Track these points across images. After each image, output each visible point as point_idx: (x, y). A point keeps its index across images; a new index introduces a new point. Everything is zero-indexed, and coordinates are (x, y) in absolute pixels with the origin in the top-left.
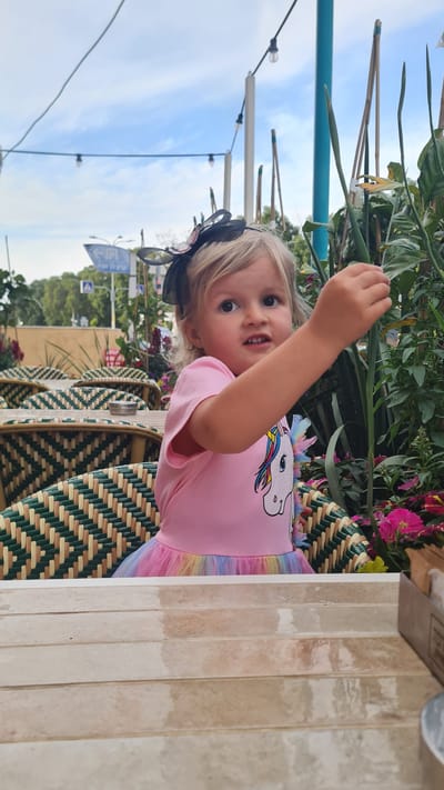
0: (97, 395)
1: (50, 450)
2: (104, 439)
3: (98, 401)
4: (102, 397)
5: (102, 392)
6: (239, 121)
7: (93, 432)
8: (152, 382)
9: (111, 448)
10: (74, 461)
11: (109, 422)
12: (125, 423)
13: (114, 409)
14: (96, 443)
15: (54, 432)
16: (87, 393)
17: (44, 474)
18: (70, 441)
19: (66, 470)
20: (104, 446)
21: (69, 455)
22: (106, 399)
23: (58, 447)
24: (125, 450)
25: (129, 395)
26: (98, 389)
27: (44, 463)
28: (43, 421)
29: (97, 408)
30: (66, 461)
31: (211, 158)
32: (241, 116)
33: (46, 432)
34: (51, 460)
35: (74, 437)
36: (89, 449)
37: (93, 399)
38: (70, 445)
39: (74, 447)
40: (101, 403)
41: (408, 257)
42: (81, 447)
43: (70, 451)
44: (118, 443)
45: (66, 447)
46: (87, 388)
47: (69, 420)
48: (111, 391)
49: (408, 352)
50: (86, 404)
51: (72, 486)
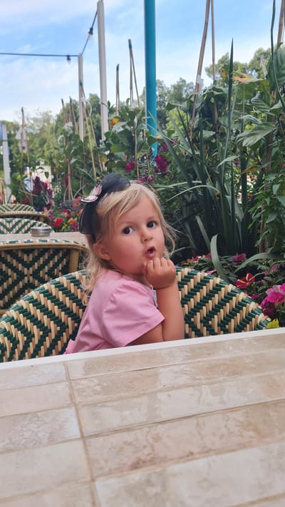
0: (17, 224)
1: (15, 263)
2: (52, 253)
3: (17, 228)
4: (20, 225)
5: (19, 221)
6: (91, 32)
7: (44, 249)
8: (40, 213)
9: (56, 259)
10: (31, 269)
11: (56, 241)
12: (66, 241)
13: (35, 233)
14: (46, 256)
15: (17, 250)
16: (9, 222)
17: (10, 279)
18: (28, 255)
19: (26, 276)
20: (51, 258)
21: (28, 266)
22: (23, 226)
23: (20, 260)
24: (65, 260)
25: (40, 223)
26: (17, 220)
27: (10, 272)
28: (10, 242)
29: (17, 232)
30: (26, 270)
31: (68, 58)
32: (91, 29)
33: (11, 251)
34: (15, 269)
35: (31, 253)
36: (41, 261)
37: (14, 227)
38: (28, 258)
39: (31, 259)
40: (20, 229)
41: (263, 126)
42: (36, 259)
43: (28, 262)
44: (61, 255)
45: (25, 260)
46: (9, 219)
47: (29, 241)
48: (26, 220)
49: (276, 188)
50: (9, 230)
51: (53, 286)
